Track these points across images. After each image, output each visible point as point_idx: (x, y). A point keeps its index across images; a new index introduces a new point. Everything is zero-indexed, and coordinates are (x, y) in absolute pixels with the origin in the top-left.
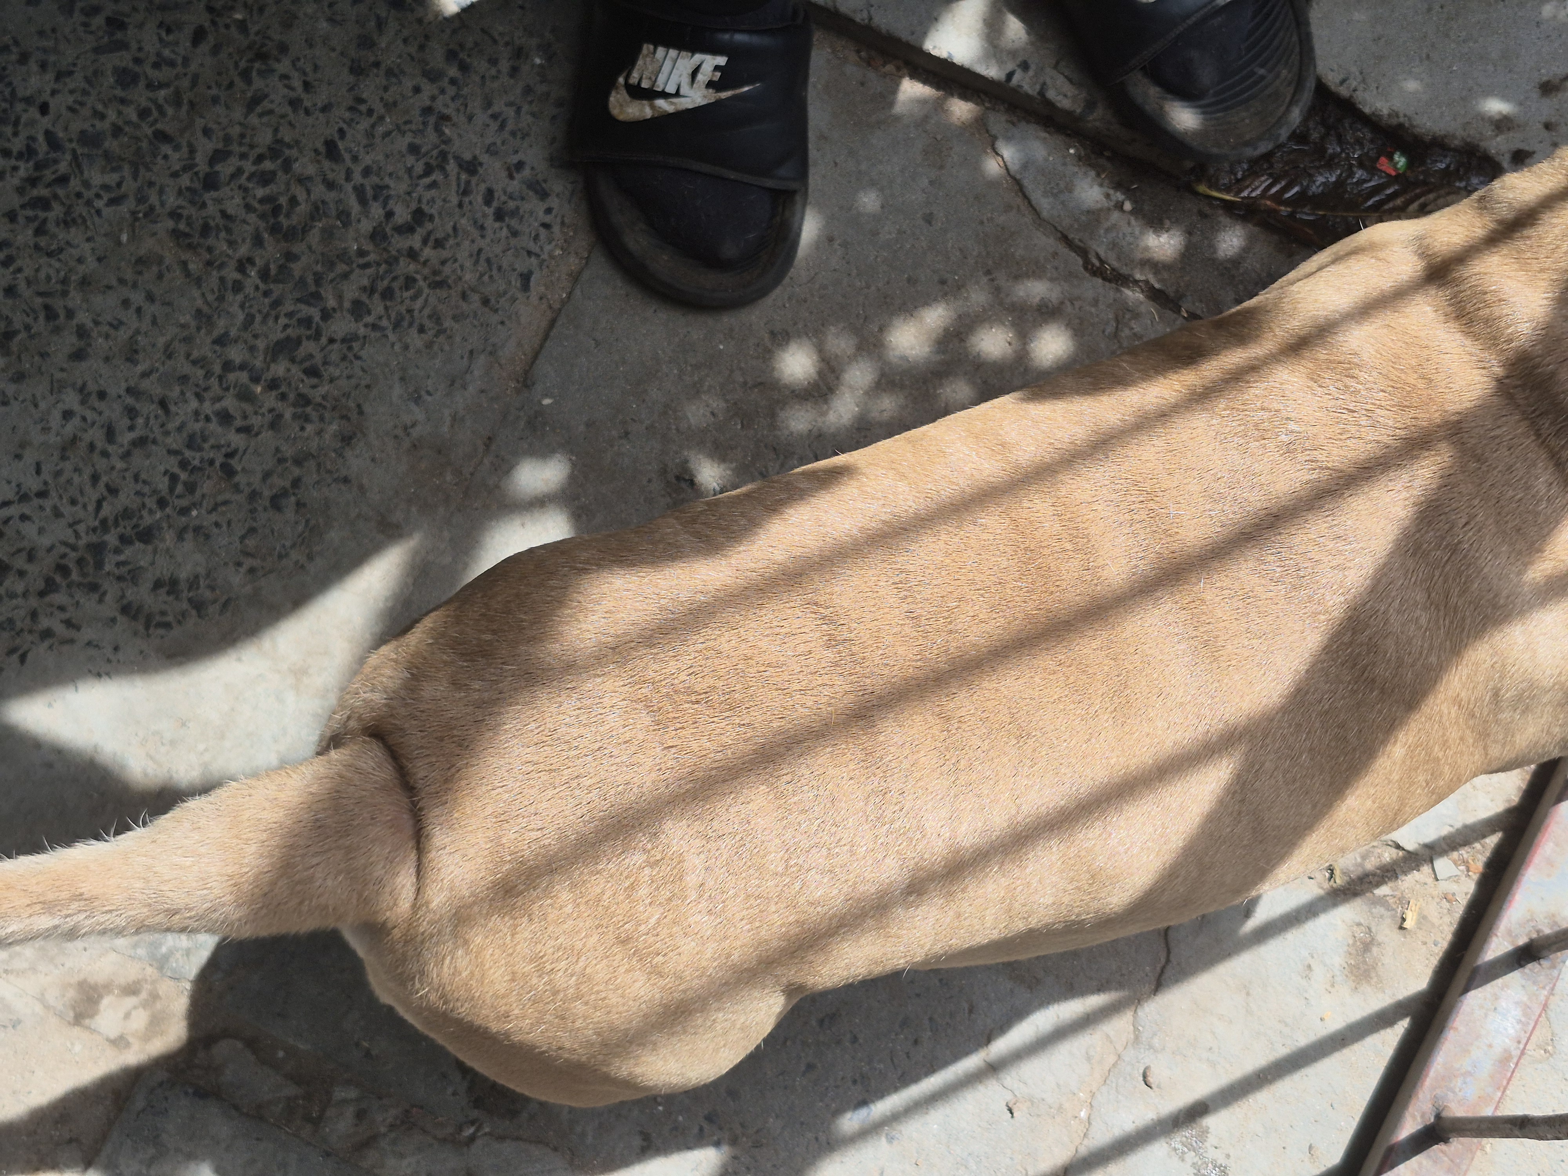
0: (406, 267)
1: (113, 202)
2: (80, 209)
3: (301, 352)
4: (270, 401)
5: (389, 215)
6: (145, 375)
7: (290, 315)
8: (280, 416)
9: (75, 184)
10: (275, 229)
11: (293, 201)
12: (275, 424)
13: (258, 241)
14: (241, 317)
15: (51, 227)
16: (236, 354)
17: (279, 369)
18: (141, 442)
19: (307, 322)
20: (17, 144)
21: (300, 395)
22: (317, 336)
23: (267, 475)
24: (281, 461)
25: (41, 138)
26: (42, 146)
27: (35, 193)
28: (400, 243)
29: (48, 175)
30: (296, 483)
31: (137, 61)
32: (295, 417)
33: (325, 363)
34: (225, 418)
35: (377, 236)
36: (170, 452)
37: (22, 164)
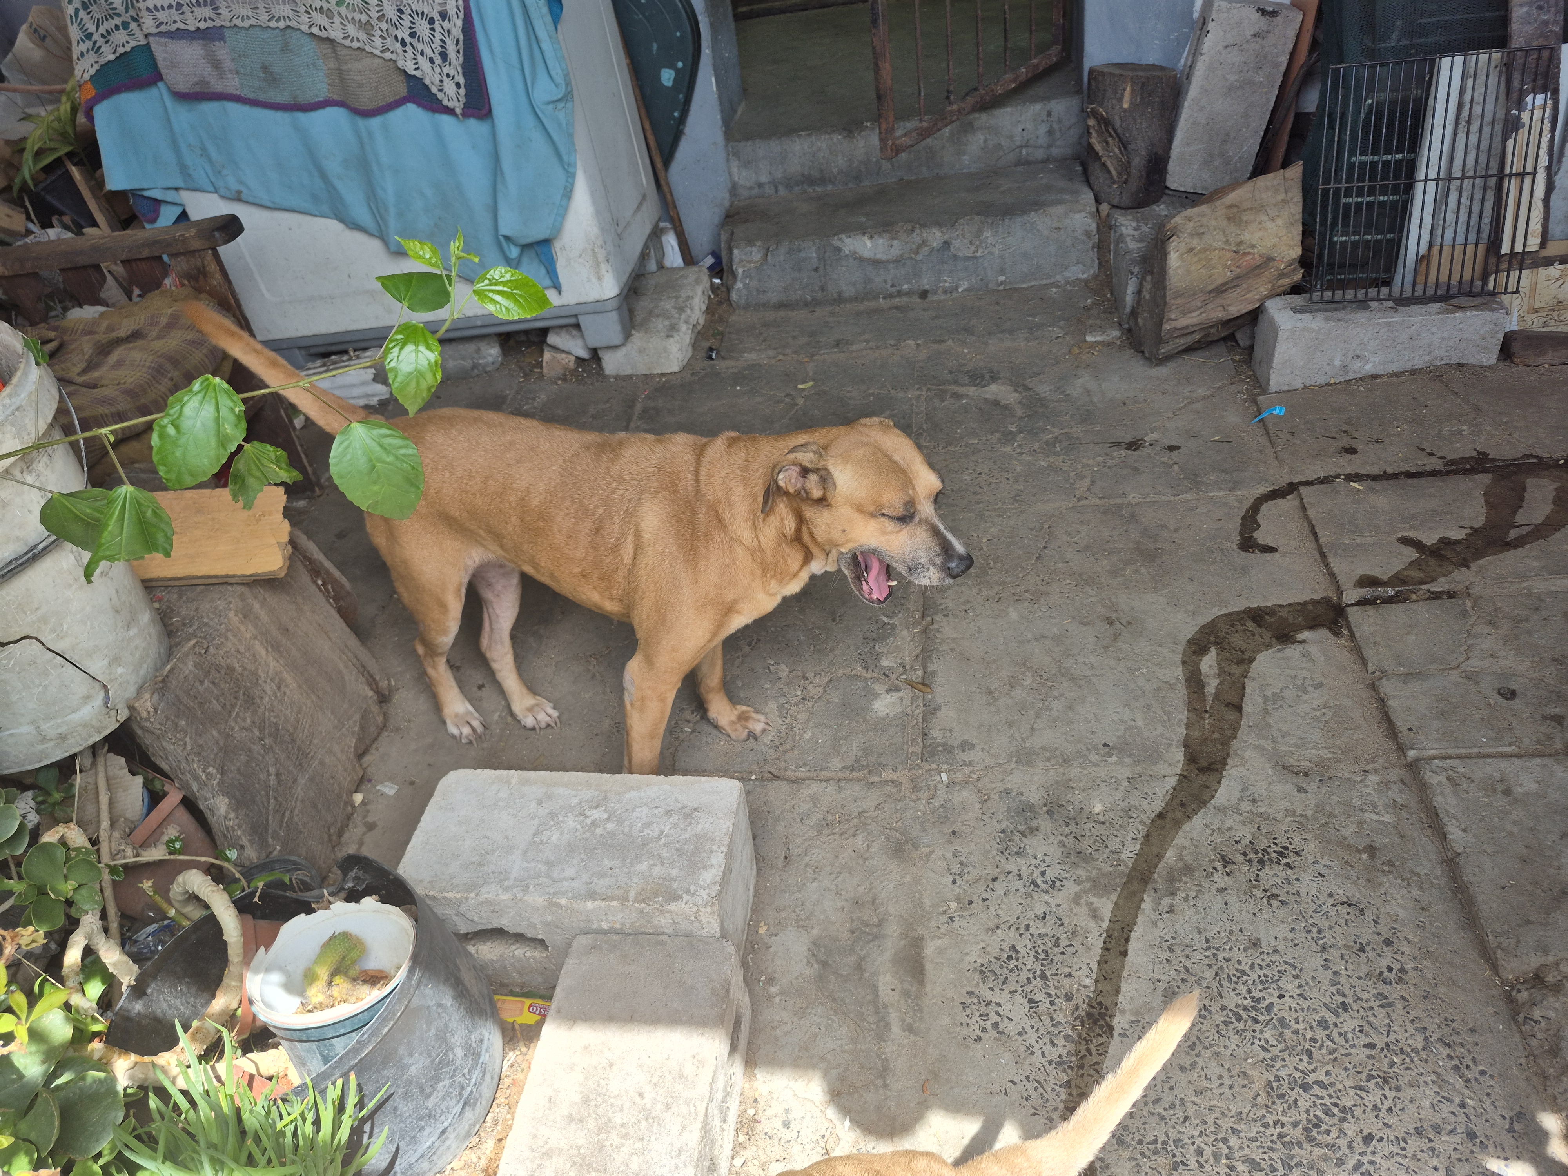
27: (1241, 1012)
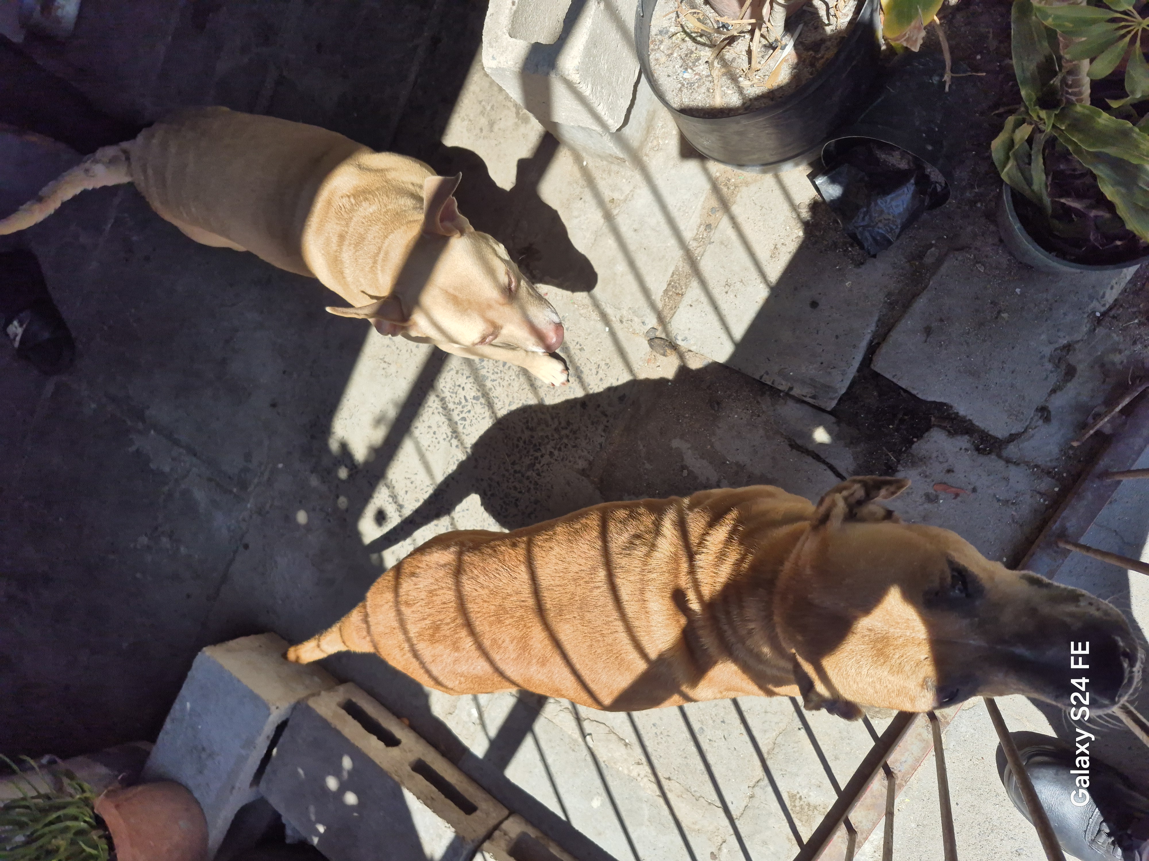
0: (565, 441)
1: (483, 418)
2: (474, 421)
3: (535, 468)
4: (526, 482)
5: (560, 423)
6: (494, 474)
7: (532, 456)
8: (530, 489)
9: (472, 413)
10: (527, 428)
11: (532, 419)
12: (529, 490)
13: (523, 431)
14: (518, 455)
15: (466, 426)
16: (517, 467)
17: (529, 473)
18: (492, 495)
19: (536, 458)
20: (457, 401)
21: (536, 482)
22: (540, 463)
23: (527, 507)
24: (531, 502)
25: (463, 398)
26: (463, 401)
28: (563, 432)
29: (465, 410)
30: (535, 510)
31: (488, 372)
32: (534, 489)
33: (542, 472)
34: (515, 488)
35: (556, 430)
36: (501, 499)
37: (458, 406)
